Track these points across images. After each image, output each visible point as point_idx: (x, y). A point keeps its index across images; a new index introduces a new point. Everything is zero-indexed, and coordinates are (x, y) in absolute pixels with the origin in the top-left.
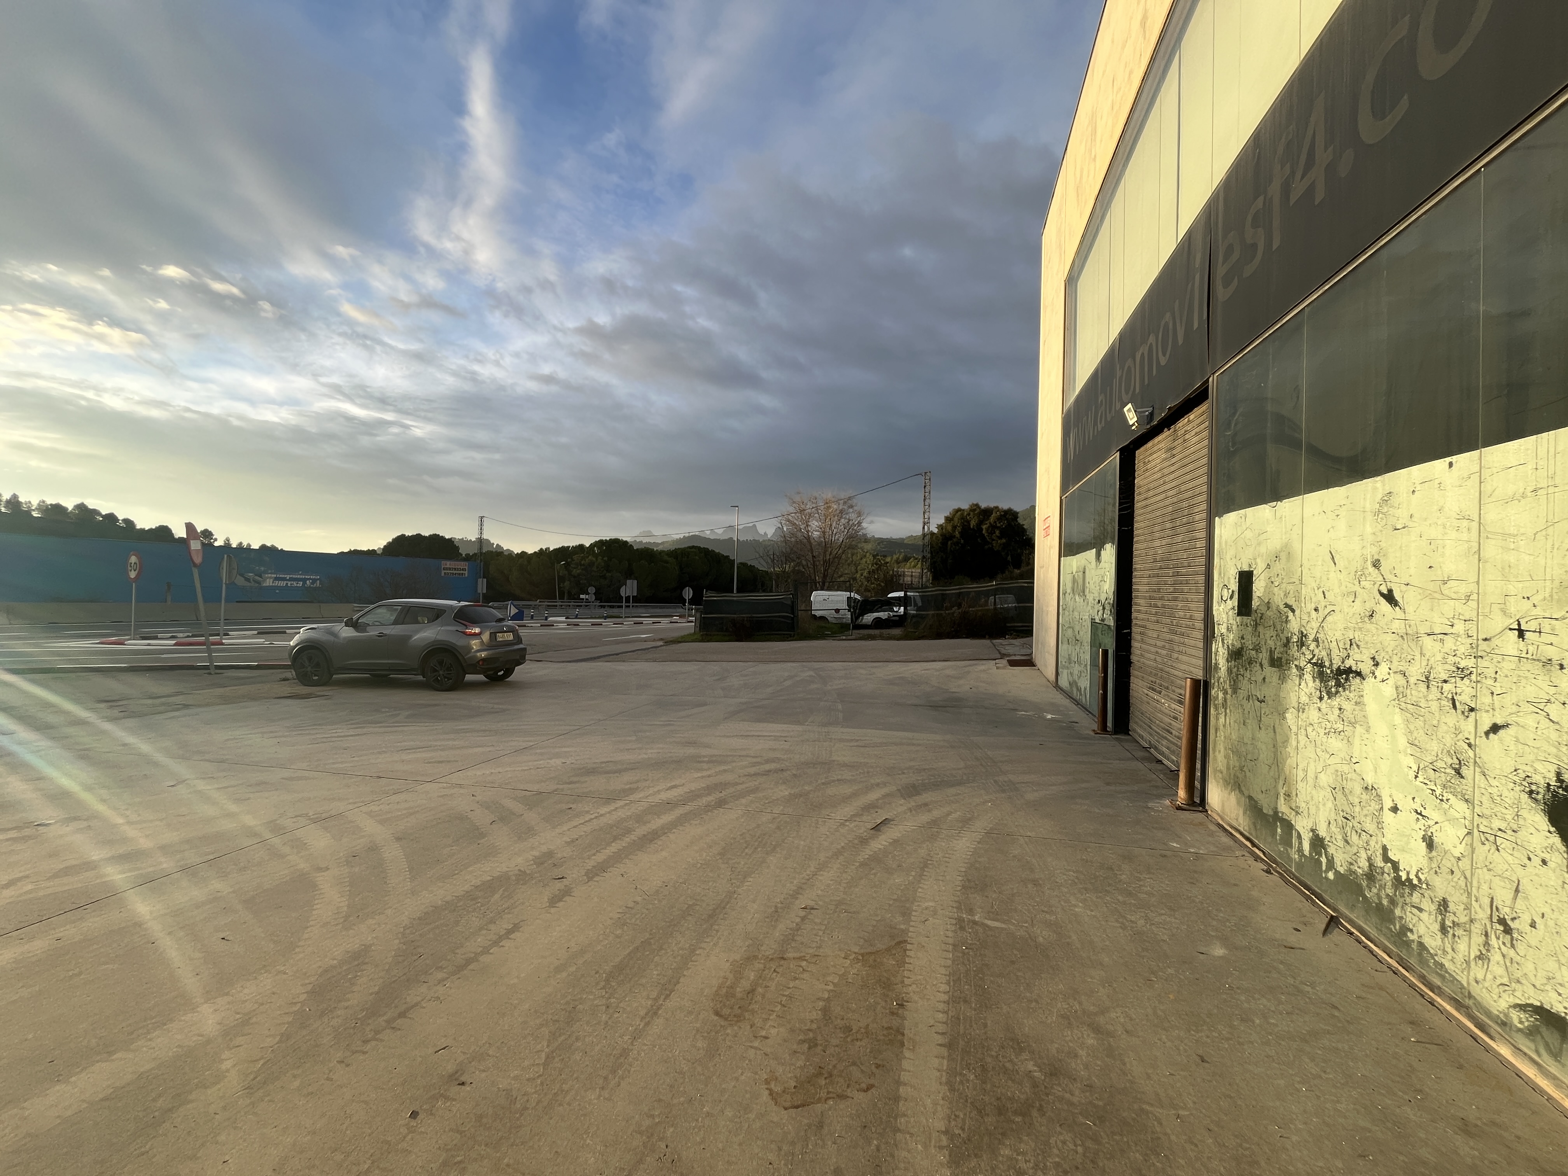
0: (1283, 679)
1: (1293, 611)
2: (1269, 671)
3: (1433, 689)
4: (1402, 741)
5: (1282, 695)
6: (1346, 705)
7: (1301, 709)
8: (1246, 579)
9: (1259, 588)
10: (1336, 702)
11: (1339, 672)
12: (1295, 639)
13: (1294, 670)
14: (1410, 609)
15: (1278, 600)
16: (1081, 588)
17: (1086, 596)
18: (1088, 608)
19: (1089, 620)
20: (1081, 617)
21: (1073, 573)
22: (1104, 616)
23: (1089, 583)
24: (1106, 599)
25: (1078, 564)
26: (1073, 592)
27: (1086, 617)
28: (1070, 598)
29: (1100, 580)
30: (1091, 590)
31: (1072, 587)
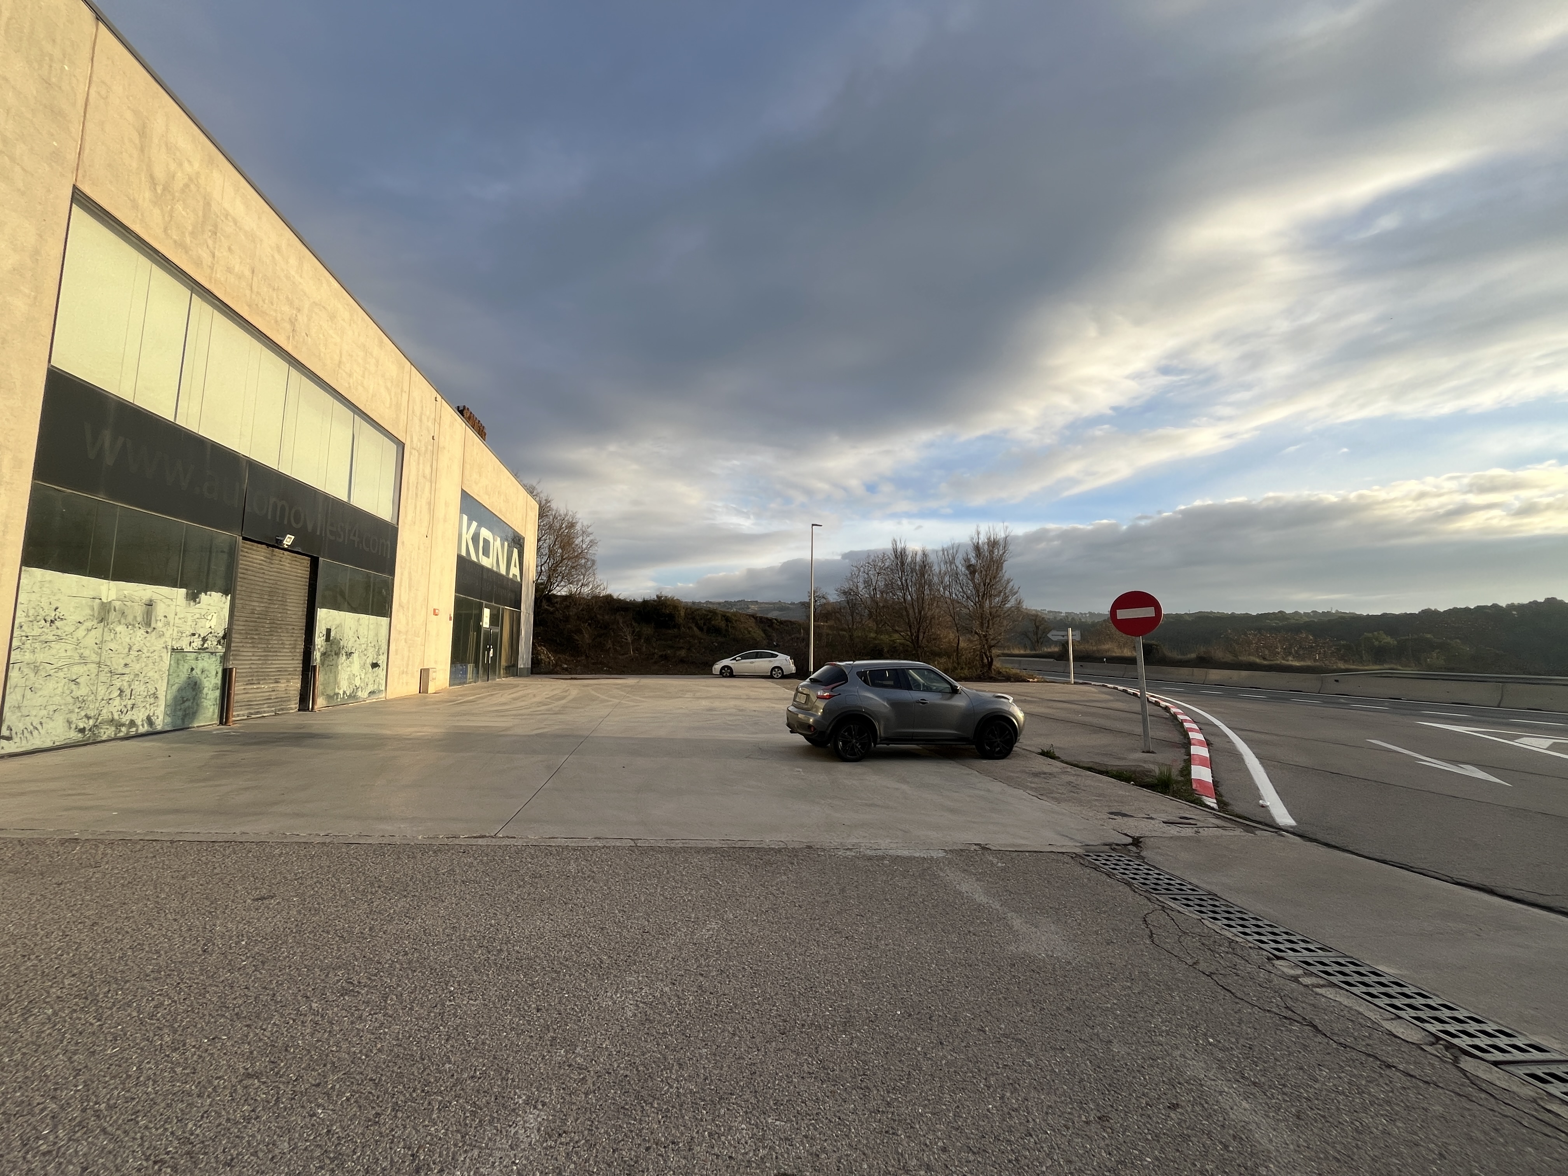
0: (338, 657)
1: (342, 640)
2: (334, 656)
3: (363, 653)
4: (359, 663)
5: (338, 662)
6: (351, 660)
7: (342, 664)
8: (329, 631)
9: (332, 634)
10: (349, 660)
11: (350, 653)
12: (342, 647)
13: (341, 655)
14: (361, 640)
15: (338, 638)
16: (139, 619)
17: (154, 628)
18: (163, 639)
19: (165, 650)
20: (139, 648)
21: (104, 600)
22: (206, 645)
23: (165, 617)
24: (211, 633)
25: (126, 592)
26: (101, 621)
27: (155, 648)
28: (83, 628)
29: (195, 617)
30: (171, 624)
31: (96, 615)
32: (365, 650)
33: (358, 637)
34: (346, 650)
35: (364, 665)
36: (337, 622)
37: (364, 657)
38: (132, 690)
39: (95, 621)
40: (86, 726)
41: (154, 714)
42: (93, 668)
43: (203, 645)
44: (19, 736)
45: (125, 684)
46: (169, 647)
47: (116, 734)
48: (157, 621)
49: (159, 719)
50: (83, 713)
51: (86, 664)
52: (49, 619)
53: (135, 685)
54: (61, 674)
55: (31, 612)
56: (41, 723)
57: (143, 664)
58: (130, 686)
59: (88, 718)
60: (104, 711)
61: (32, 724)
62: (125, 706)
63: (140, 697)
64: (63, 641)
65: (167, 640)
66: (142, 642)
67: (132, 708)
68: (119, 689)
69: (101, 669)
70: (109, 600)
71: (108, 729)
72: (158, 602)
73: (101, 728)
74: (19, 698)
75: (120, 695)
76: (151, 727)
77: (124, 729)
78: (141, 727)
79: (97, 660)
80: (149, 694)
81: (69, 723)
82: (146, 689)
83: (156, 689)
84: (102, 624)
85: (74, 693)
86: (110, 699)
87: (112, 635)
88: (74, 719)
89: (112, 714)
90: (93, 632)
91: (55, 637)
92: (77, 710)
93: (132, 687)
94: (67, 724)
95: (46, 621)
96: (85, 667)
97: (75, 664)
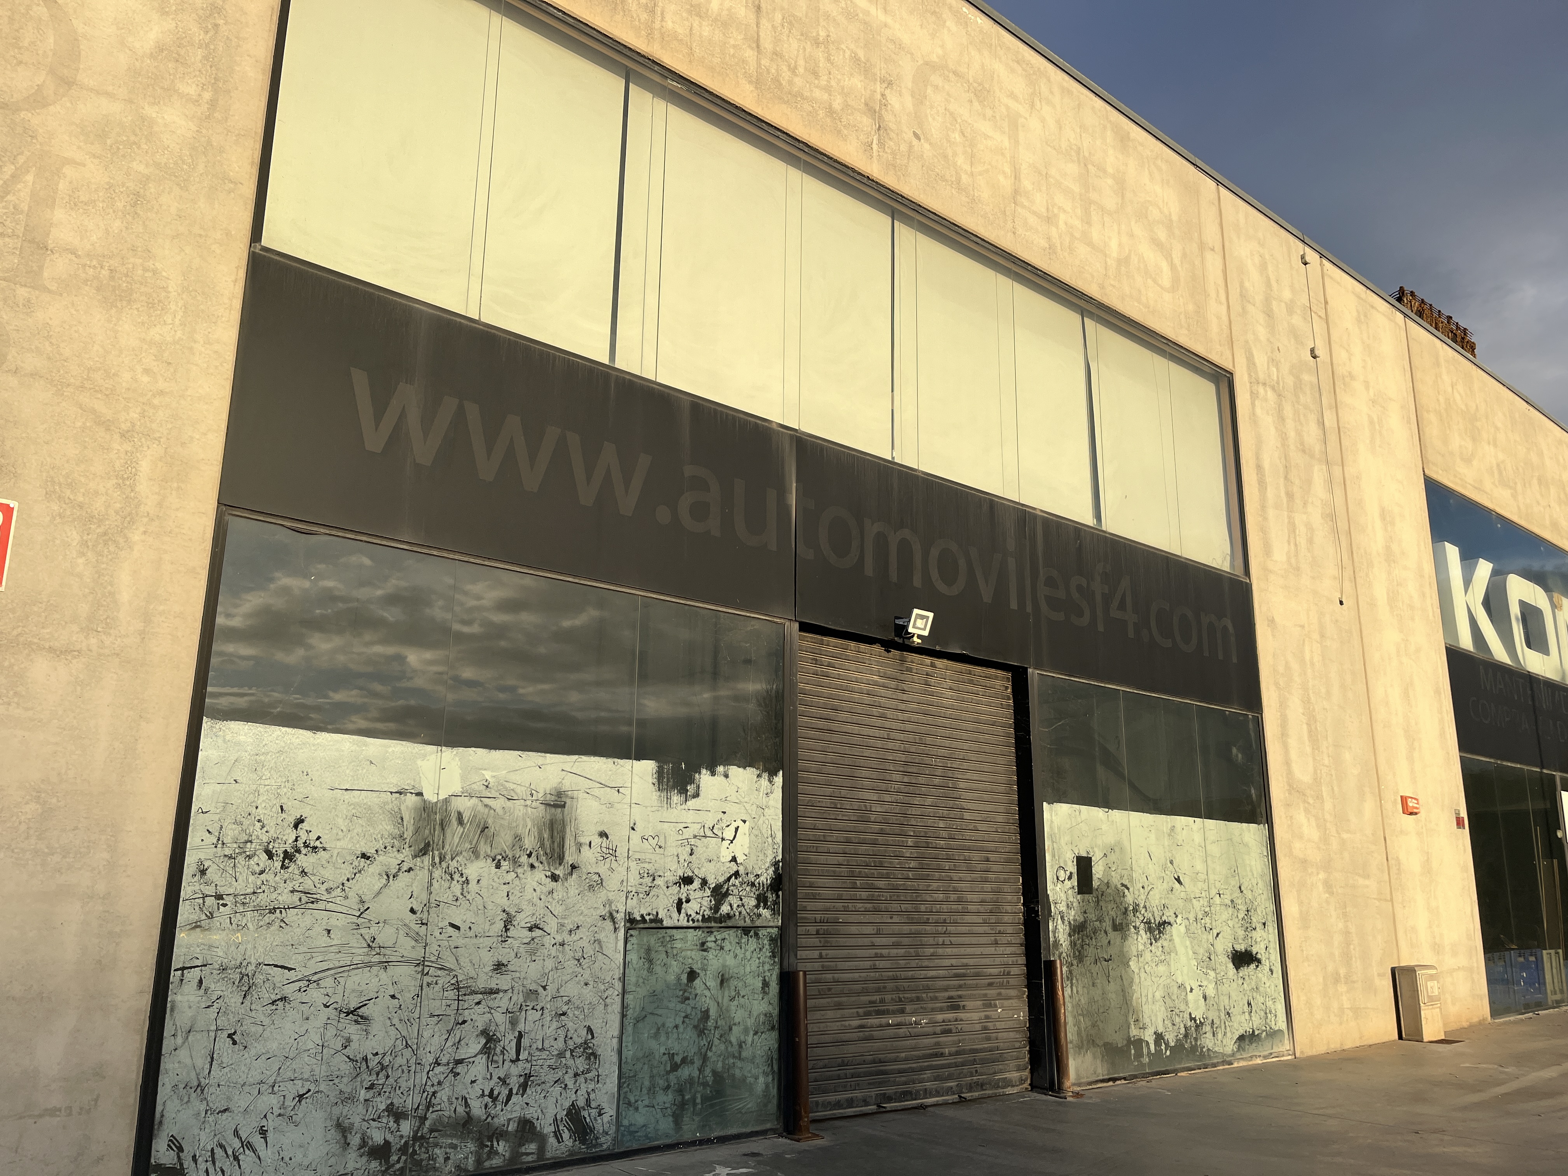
0: (1124, 938)
1: (1128, 889)
2: (1112, 935)
3: (1199, 924)
4: (1191, 953)
5: (1125, 950)
6: (1165, 944)
7: (1139, 955)
8: (1084, 865)
9: (1098, 871)
10: (1159, 944)
11: (1160, 924)
12: (1131, 908)
13: (1133, 930)
14: (1187, 886)
15: (1116, 881)
16: (529, 843)
17: (573, 867)
18: (603, 895)
19: (608, 924)
20: (532, 921)
21: (430, 796)
22: (725, 909)
23: (603, 835)
24: (736, 874)
25: (488, 775)
26: (424, 851)
27: (579, 920)
28: (374, 869)
29: (688, 833)
30: (622, 852)
31: (408, 835)
32: (1206, 914)
33: (1178, 880)
34: (1146, 915)
35: (1210, 958)
36: (1110, 839)
37: (1205, 936)
38: (520, 1036)
39: (407, 852)
40: (390, 1137)
41: (588, 1102)
42: (405, 975)
43: (716, 908)
44: (202, 1166)
45: (500, 1018)
46: (620, 917)
47: (479, 1162)
48: (579, 845)
49: (606, 1118)
50: (381, 1104)
51: (385, 965)
52: (279, 849)
53: (529, 1021)
54: (316, 995)
55: (231, 833)
56: (263, 1132)
57: (550, 964)
58: (513, 1023)
59: (396, 1114)
60: (443, 1095)
61: (236, 1133)
62: (503, 1081)
63: (544, 1055)
64: (321, 905)
65: (611, 896)
66: (541, 904)
67: (524, 1087)
68: (484, 1033)
69: (427, 979)
70: (441, 797)
71: (454, 1147)
72: (582, 795)
73: (436, 1145)
74: (202, 1062)
75: (486, 1050)
76: (583, 1141)
77: (502, 1147)
78: (552, 1140)
79: (418, 953)
80: (571, 1043)
81: (343, 1129)
82: (562, 1032)
83: (590, 1030)
84: (427, 860)
85: (354, 1045)
86: (459, 1062)
87: (457, 888)
88: (356, 1120)
89: (467, 1105)
90: (404, 877)
91: (297, 895)
92: (363, 1094)
93: (521, 1027)
94: (334, 1134)
95: (270, 855)
96: (383, 975)
97: (356, 966)
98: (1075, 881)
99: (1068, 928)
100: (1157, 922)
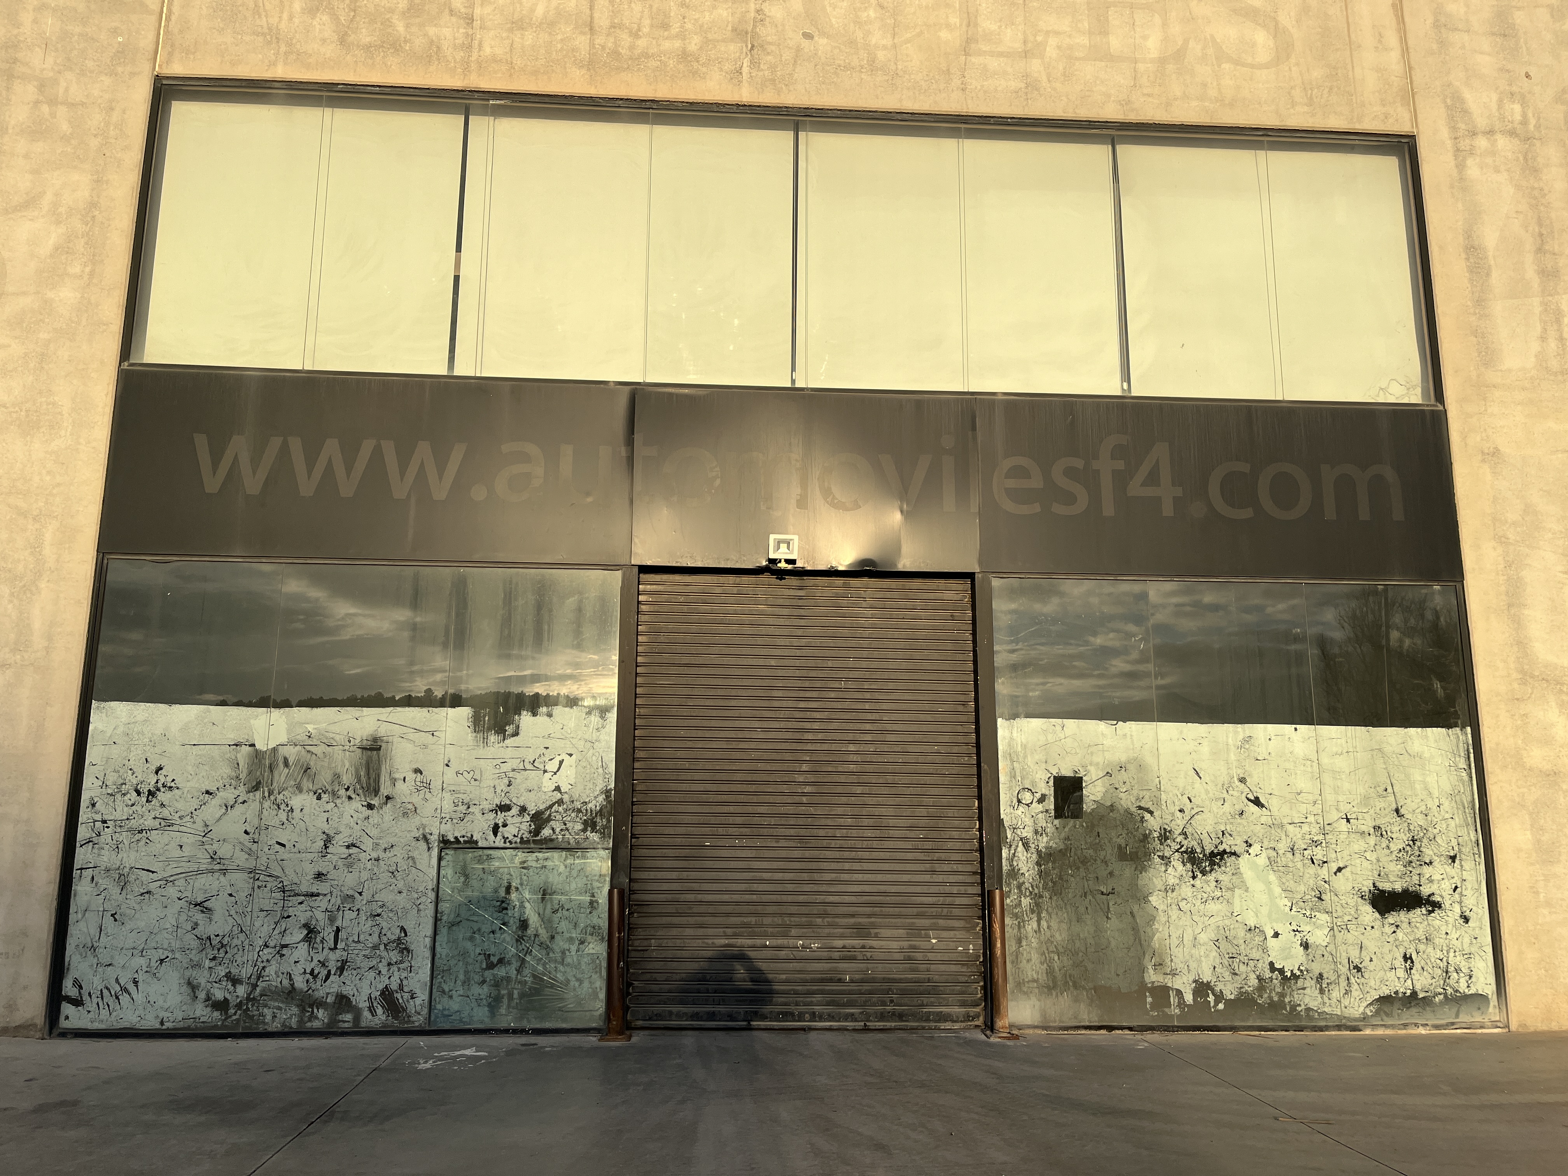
0: (1141, 869)
1: (1151, 813)
2: (1118, 864)
3: (1297, 855)
4: (1277, 890)
5: (1140, 882)
6: (1221, 877)
7: (1169, 890)
8: (1068, 786)
9: (1093, 793)
10: (1211, 877)
11: (1213, 854)
12: (1156, 835)
13: (1157, 860)
14: (1275, 810)
15: (1130, 805)
16: (347, 779)
17: (388, 798)
18: (416, 821)
19: (423, 845)
20: (350, 841)
21: (261, 746)
22: (546, 832)
23: (418, 771)
24: (560, 802)
25: (310, 728)
26: (256, 787)
27: (392, 840)
28: (215, 802)
29: (505, 768)
30: (436, 785)
31: (243, 776)
33: (1257, 802)
34: (1185, 842)
35: (1320, 898)
36: (1113, 756)
37: (1312, 870)
38: (338, 930)
39: (242, 789)
40: (228, 996)
41: (401, 987)
42: (240, 880)
43: (537, 832)
44: (95, 1000)
45: (320, 916)
46: (434, 839)
47: (301, 1022)
48: (394, 781)
49: (418, 1001)
50: (222, 971)
51: (224, 872)
52: (144, 789)
53: (346, 919)
54: (172, 892)
55: (111, 778)
56: (136, 982)
57: (365, 875)
58: (332, 920)
59: (235, 981)
60: (271, 970)
61: (117, 980)
62: (323, 964)
63: (360, 946)
64: (175, 828)
65: (424, 821)
66: (358, 827)
67: (341, 970)
68: (306, 926)
69: (257, 883)
70: (270, 747)
71: (280, 1009)
72: (396, 740)
73: (266, 1006)
74: (94, 931)
75: (308, 939)
76: (396, 1017)
77: (321, 1013)
78: (366, 1014)
79: (251, 864)
80: (385, 939)
81: (193, 987)
82: (376, 930)
83: (403, 929)
84: (258, 794)
85: (201, 928)
86: (286, 946)
87: (283, 816)
88: (203, 981)
89: (291, 979)
90: (239, 808)
91: (158, 821)
92: (207, 963)
93: (339, 923)
94: (185, 989)
95: (139, 793)
96: (222, 878)
97: (199, 872)
98: (1050, 804)
99: (1035, 856)
100: (1207, 852)
